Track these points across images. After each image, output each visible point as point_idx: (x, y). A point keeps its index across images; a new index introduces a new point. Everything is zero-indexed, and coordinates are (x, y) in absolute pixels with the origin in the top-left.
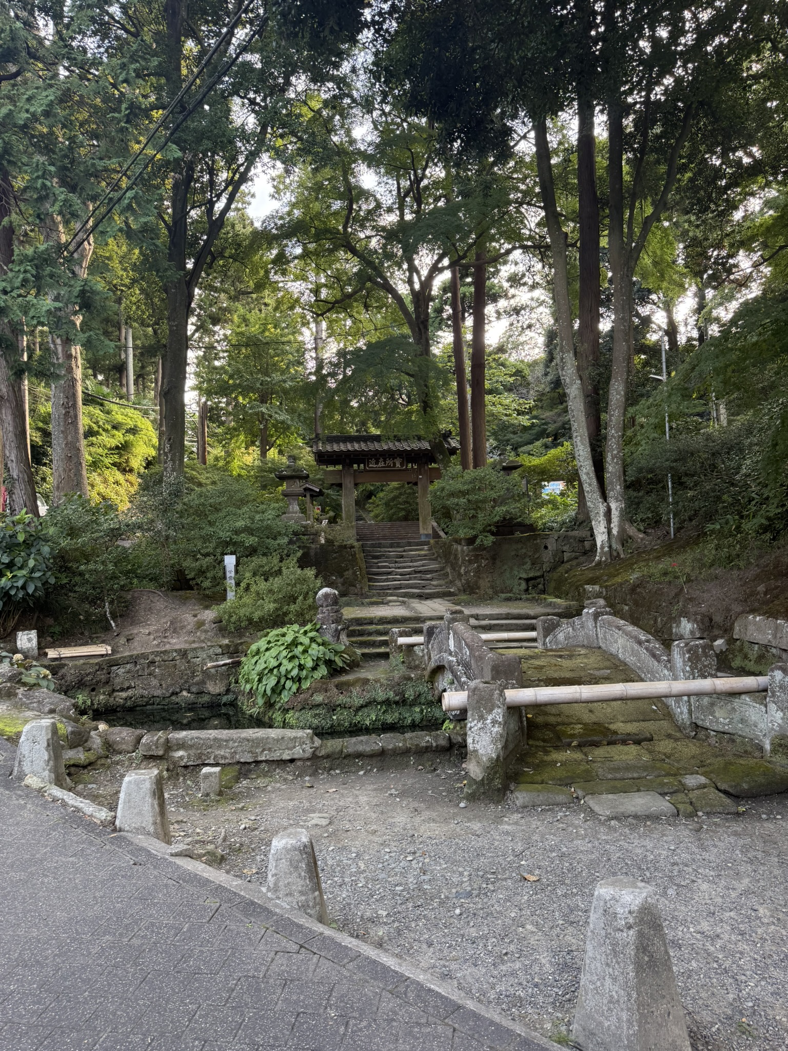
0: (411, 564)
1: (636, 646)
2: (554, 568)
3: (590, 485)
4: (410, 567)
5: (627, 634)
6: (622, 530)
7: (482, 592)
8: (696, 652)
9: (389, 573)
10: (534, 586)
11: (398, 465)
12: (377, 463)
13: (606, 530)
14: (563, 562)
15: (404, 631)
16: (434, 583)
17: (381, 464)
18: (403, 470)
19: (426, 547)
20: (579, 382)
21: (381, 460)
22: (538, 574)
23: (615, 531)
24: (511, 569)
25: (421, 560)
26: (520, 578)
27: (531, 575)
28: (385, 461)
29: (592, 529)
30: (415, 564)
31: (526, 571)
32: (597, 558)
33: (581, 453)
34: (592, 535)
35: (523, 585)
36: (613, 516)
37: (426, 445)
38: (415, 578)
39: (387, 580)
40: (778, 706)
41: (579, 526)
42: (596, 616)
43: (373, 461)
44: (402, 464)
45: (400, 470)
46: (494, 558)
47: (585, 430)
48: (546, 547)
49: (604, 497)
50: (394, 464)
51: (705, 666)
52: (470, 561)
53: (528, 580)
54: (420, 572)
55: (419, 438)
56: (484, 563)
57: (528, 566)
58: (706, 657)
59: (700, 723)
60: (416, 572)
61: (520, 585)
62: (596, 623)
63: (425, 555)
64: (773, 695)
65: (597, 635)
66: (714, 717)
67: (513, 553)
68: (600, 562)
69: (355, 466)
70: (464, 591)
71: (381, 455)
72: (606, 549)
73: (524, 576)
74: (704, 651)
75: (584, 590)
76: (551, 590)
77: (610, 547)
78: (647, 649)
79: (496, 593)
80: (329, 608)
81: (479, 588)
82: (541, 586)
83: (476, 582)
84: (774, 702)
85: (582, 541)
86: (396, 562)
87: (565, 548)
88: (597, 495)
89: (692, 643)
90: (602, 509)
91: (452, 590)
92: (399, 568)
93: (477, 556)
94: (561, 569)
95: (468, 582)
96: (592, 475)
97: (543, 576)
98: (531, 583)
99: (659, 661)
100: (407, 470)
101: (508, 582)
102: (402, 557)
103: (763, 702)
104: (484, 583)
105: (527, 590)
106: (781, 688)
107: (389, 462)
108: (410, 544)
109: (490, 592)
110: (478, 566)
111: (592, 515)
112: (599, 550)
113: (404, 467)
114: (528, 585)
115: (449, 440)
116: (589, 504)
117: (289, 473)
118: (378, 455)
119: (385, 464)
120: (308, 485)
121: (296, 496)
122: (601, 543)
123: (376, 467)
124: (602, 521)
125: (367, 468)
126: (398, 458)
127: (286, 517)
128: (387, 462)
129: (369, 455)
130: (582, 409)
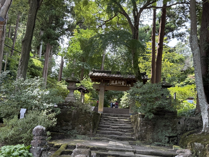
0: (119, 124)
2: (182, 133)
3: (201, 95)
4: (119, 125)
7: (147, 140)
9: (108, 127)
10: (172, 141)
11: (123, 84)
12: (114, 83)
14: (187, 131)
16: (127, 134)
17: (116, 83)
19: (128, 118)
20: (199, 48)
21: (116, 81)
22: (175, 135)
24: (162, 131)
25: (124, 123)
26: (166, 136)
27: (171, 135)
28: (118, 82)
29: (201, 117)
30: (121, 124)
31: (169, 133)
32: (203, 130)
33: (198, 80)
34: (201, 120)
35: (167, 140)
38: (119, 131)
39: (106, 130)
41: (196, 115)
43: (113, 82)
44: (124, 84)
46: (154, 125)
47: (200, 70)
48: (179, 123)
50: (121, 83)
52: (143, 125)
53: (169, 137)
54: (122, 128)
56: (149, 127)
57: (170, 131)
60: (120, 128)
61: (165, 139)
63: (127, 121)
67: (163, 124)
68: (204, 133)
69: (106, 83)
70: (139, 139)
71: (116, 79)
72: (207, 126)
73: (168, 135)
75: (194, 145)
76: (180, 143)
79: (154, 141)
80: (38, 137)
81: (146, 138)
82: (175, 141)
83: (145, 136)
85: (197, 122)
86: (113, 123)
87: (188, 124)
88: (204, 100)
90: (206, 107)
91: (133, 138)
92: (114, 125)
93: (146, 123)
94: (186, 134)
95: (141, 135)
96: (203, 91)
97: (177, 136)
98: (171, 139)
100: (126, 86)
101: (160, 137)
102: (117, 121)
104: (149, 136)
105: (168, 142)
107: (120, 82)
108: (122, 116)
109: (151, 141)
110: (146, 128)
111: (202, 110)
112: (204, 127)
113: (125, 85)
114: (169, 140)
115: (145, 76)
116: (200, 104)
117: (71, 80)
118: (115, 79)
119: (118, 83)
120: (81, 87)
121: (73, 89)
122: (205, 123)
123: (114, 84)
124: (206, 113)
125: (110, 84)
126: (123, 81)
127: (67, 98)
128: (119, 83)
129: (110, 79)
130: (200, 60)
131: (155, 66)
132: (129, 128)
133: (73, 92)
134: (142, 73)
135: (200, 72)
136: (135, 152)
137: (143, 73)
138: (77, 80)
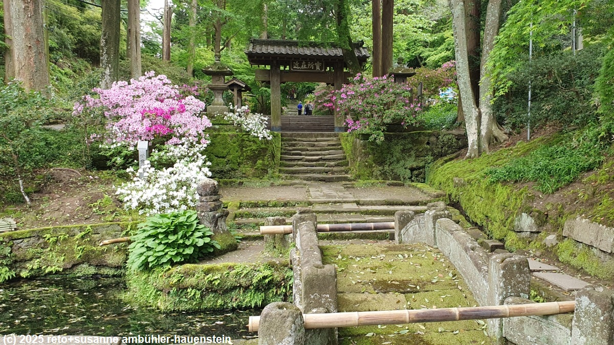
0: (320, 152)
1: (464, 253)
2: (433, 161)
3: (466, 93)
4: (319, 155)
5: (458, 239)
6: (490, 131)
8: (511, 269)
9: (300, 160)
10: (416, 176)
11: (318, 68)
12: (300, 66)
13: (476, 131)
14: (441, 156)
15: (278, 220)
16: (336, 169)
17: (304, 67)
18: (322, 73)
19: (335, 139)
20: (462, 3)
21: (304, 63)
22: (421, 166)
23: (483, 133)
24: (399, 160)
25: (329, 149)
26: (406, 168)
27: (415, 165)
28: (307, 64)
29: (465, 130)
31: (410, 162)
32: (468, 154)
33: (460, 65)
35: (409, 174)
36: (482, 120)
37: (339, 52)
38: (320, 165)
39: (297, 165)
40: (582, 331)
42: (436, 218)
43: (297, 64)
44: (321, 68)
45: (319, 73)
47: (465, 46)
48: (428, 143)
49: (477, 103)
50: (315, 67)
51: (519, 283)
53: (412, 170)
54: (326, 159)
55: (334, 46)
57: (413, 158)
58: (521, 273)
59: (509, 338)
60: (322, 160)
61: (405, 173)
62: (434, 225)
63: (333, 145)
64: (578, 320)
65: (435, 235)
66: (523, 334)
67: (401, 147)
68: (469, 158)
69: (282, 68)
71: (303, 59)
72: (476, 147)
73: (409, 165)
74: (519, 268)
77: (479, 146)
78: (471, 257)
80: (208, 197)
82: (422, 175)
84: (578, 327)
85: (458, 139)
86: (308, 150)
88: (471, 101)
89: (507, 260)
90: (475, 113)
91: (349, 176)
92: (310, 155)
94: (439, 161)
96: (469, 84)
97: (424, 167)
98: (416, 172)
99: (480, 270)
100: (325, 72)
102: (314, 146)
103: (568, 324)
105: (410, 178)
106: (586, 313)
107: (311, 65)
108: (322, 135)
111: (466, 118)
112: (470, 147)
113: (323, 70)
114: (412, 174)
115: (361, 49)
116: (464, 109)
117: (214, 70)
118: (300, 59)
119: (307, 66)
120: (235, 81)
121: (221, 90)
122: (472, 142)
123: (299, 69)
124: (474, 124)
125: (292, 69)
126: (318, 62)
127: (211, 108)
128: (309, 65)
129: (291, 58)
130: (464, 28)
131: (380, 27)
132: (339, 158)
133: (221, 95)
134: (355, 44)
135: (464, 50)
136: (358, 203)
137: (358, 44)
138: (228, 69)
